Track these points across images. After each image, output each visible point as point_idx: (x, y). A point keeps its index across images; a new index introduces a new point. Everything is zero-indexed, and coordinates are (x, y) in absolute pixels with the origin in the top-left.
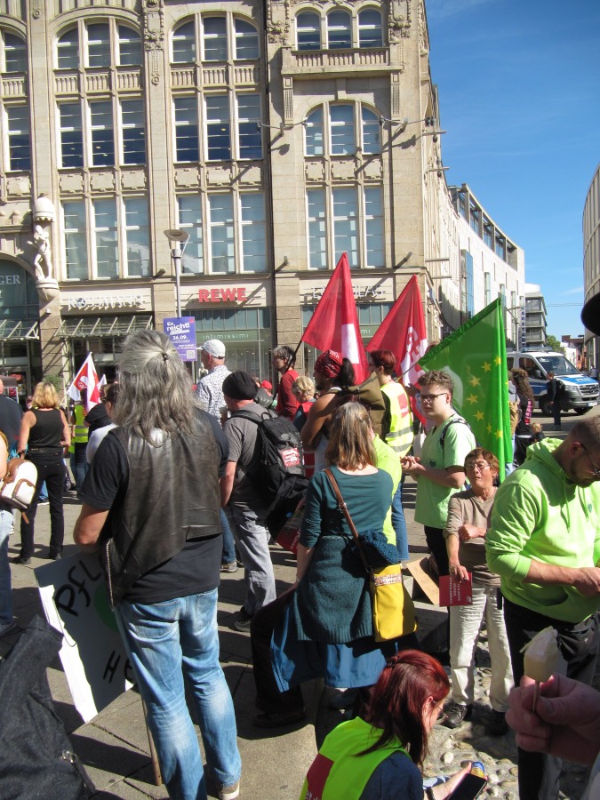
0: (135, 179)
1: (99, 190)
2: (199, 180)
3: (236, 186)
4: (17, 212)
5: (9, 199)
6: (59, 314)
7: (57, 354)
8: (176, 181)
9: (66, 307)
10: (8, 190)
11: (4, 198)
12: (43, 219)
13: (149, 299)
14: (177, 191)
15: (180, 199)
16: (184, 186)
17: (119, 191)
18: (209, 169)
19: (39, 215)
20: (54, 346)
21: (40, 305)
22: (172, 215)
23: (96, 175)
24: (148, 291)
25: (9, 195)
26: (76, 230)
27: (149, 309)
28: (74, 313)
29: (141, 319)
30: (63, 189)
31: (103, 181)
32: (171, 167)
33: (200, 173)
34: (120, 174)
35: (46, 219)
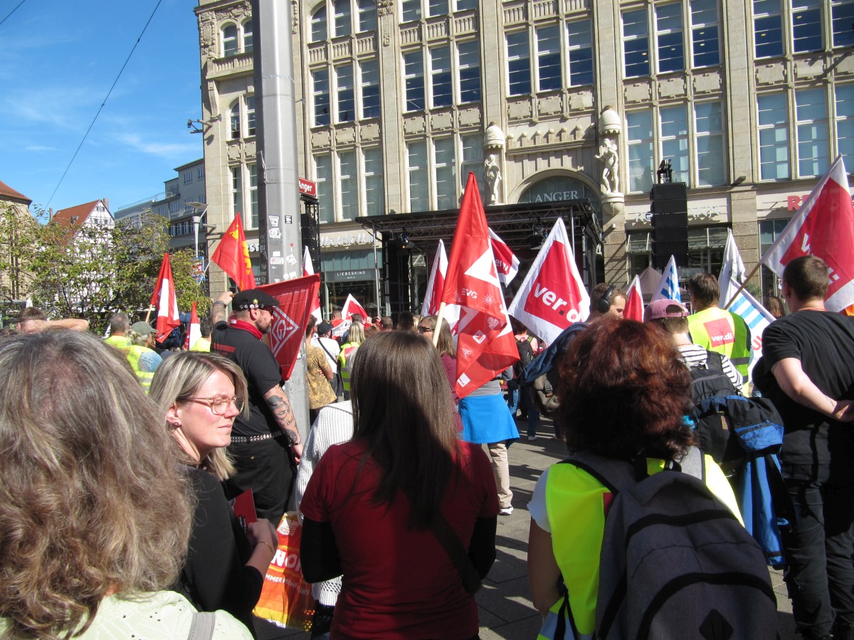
0: (710, 82)
1: (669, 97)
2: (786, 76)
3: (831, 77)
4: (580, 127)
5: (571, 115)
6: (623, 229)
7: (619, 270)
8: (757, 80)
9: (630, 222)
10: (570, 106)
11: (566, 114)
12: (612, 131)
13: (725, 210)
14: (758, 89)
15: (760, 99)
16: (767, 84)
17: (690, 96)
18: (797, 62)
19: (607, 127)
20: (616, 263)
21: (604, 220)
22: (753, 116)
23: (664, 82)
24: (724, 201)
25: (571, 110)
26: (639, 141)
27: (724, 219)
28: (640, 227)
29: (717, 232)
30: (628, 100)
31: (673, 87)
32: (752, 64)
33: (786, 68)
34: (691, 78)
35: (614, 131)
